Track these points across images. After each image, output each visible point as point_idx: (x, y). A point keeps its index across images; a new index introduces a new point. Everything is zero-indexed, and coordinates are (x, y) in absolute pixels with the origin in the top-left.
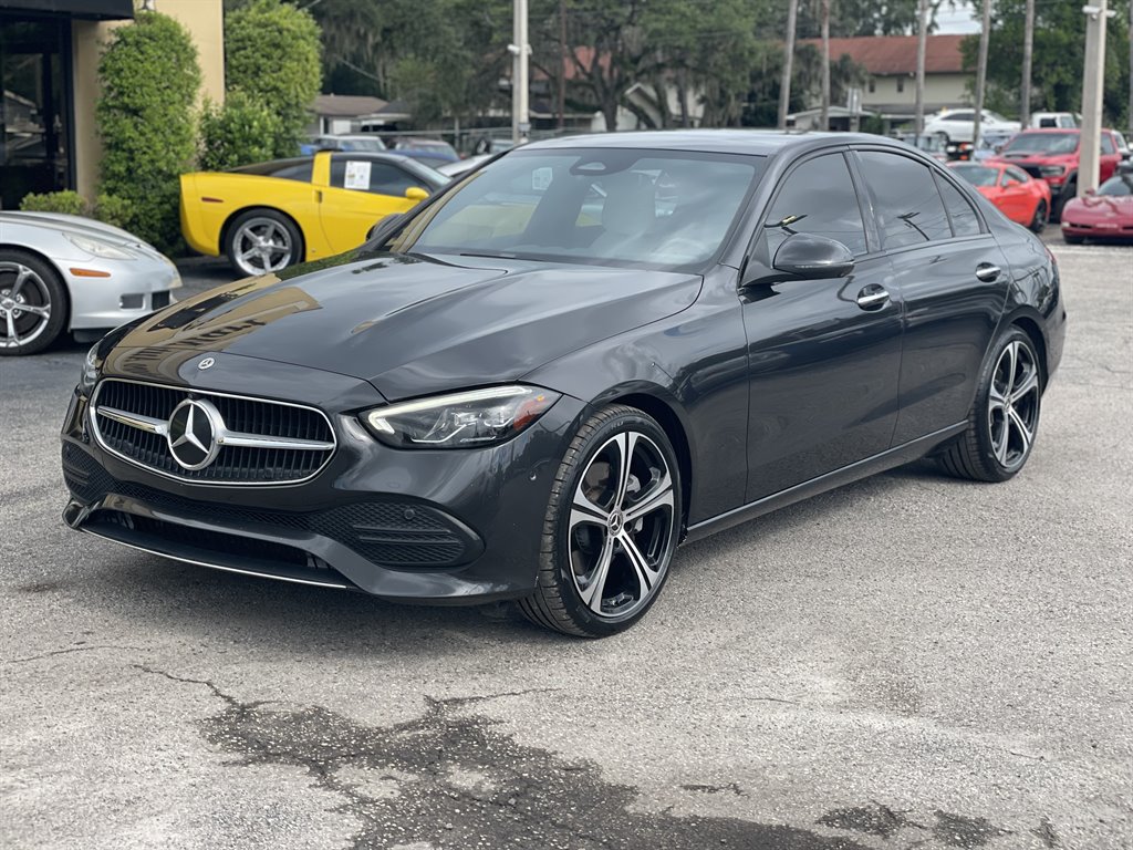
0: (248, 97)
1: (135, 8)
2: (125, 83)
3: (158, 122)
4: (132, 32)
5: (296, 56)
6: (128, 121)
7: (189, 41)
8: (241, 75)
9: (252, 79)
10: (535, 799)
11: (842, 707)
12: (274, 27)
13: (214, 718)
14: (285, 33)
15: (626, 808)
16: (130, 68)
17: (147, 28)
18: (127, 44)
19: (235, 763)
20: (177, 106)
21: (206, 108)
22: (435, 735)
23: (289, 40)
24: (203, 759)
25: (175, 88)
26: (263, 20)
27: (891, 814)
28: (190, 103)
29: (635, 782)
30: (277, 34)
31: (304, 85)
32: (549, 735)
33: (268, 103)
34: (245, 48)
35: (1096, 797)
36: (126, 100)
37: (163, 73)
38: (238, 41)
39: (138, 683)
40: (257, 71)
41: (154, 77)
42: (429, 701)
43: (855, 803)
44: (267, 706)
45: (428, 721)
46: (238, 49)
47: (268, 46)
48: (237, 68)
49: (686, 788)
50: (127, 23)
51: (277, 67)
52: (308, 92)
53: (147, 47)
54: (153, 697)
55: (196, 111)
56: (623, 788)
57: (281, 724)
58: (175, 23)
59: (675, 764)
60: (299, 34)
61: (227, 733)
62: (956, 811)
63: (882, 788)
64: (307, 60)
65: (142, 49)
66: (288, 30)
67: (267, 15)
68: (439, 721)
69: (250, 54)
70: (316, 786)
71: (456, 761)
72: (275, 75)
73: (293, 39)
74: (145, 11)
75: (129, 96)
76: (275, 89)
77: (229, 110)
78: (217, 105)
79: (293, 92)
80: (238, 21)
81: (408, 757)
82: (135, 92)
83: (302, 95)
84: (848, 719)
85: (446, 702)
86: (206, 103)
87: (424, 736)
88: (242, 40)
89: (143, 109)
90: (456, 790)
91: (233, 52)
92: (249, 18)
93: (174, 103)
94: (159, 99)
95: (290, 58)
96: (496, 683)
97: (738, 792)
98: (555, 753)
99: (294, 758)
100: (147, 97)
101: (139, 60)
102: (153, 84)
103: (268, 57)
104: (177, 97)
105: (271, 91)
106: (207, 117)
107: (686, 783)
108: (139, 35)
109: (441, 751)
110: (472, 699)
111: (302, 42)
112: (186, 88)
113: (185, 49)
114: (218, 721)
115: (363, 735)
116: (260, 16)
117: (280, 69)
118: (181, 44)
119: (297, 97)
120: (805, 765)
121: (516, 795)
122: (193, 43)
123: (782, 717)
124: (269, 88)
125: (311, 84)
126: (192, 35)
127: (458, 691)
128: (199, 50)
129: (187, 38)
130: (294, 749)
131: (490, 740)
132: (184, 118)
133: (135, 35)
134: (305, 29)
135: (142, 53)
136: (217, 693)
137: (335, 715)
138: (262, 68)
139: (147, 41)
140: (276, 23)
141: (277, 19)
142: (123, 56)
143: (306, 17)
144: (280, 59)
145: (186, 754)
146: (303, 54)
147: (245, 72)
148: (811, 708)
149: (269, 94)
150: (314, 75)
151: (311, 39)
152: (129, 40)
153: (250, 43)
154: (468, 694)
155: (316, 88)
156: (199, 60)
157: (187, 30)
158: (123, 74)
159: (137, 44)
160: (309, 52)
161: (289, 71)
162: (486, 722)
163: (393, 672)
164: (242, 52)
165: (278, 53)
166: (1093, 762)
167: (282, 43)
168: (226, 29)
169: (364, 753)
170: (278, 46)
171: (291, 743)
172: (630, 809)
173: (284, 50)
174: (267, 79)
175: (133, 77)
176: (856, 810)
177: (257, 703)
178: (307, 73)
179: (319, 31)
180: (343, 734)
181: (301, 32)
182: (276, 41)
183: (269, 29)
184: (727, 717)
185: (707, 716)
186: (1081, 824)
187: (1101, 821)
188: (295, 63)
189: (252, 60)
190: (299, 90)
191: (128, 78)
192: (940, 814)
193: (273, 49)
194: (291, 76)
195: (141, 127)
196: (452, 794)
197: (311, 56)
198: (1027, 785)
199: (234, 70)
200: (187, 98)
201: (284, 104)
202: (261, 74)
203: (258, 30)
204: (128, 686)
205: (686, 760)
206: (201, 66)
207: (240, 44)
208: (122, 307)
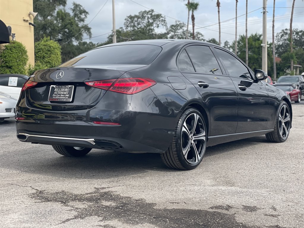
0: (41, 64)
1: (10, 40)
2: (7, 60)
3: (16, 70)
4: (9, 46)
5: (54, 53)
6: (8, 70)
7: (25, 49)
8: (39, 59)
9: (42, 60)
10: (127, 207)
11: (213, 186)
12: (49, 46)
13: (32, 193)
14: (51, 47)
15: (154, 207)
16: (8, 56)
17: (13, 45)
18: (7, 49)
19: (39, 202)
20: (21, 66)
21: (29, 67)
22: (97, 195)
23: (53, 49)
24: (29, 202)
25: (21, 61)
26: (45, 44)
27: (229, 206)
28: (25, 65)
29: (156, 202)
30: (49, 47)
31: (57, 61)
32: (130, 194)
33: (47, 66)
34: (40, 52)
35: (286, 201)
36: (7, 64)
37: (17, 57)
38: (38, 50)
39: (10, 187)
40: (44, 57)
41: (15, 58)
42: (95, 188)
43: (219, 204)
44: (48, 191)
45: (95, 192)
46: (39, 52)
47: (47, 51)
48: (38, 57)
49: (171, 203)
50: (8, 44)
51: (49, 56)
52: (58, 63)
53: (13, 50)
54: (14, 190)
55: (27, 68)
56: (153, 204)
57: (52, 194)
58: (21, 44)
59: (167, 198)
60: (55, 48)
61: (36, 196)
62: (247, 205)
63: (226, 201)
64: (57, 54)
65: (12, 50)
66: (52, 47)
67: (46, 43)
68: (98, 192)
69: (42, 53)
70: (63, 206)
71: (104, 200)
72: (49, 58)
73: (54, 49)
74: (13, 41)
75: (8, 63)
76: (49, 62)
77: (36, 67)
78: (33, 66)
79: (54, 63)
80: (38, 44)
81: (90, 200)
82: (10, 62)
83: (56, 64)
84: (215, 188)
85: (100, 188)
86: (30, 66)
87: (95, 196)
88: (40, 49)
89: (12, 66)
90: (104, 206)
91: (37, 53)
92: (42, 44)
93: (21, 65)
94: (17, 64)
95: (53, 54)
96: (115, 184)
97: (186, 203)
98: (133, 197)
99: (56, 200)
100: (13, 63)
101: (11, 53)
102: (15, 60)
103: (47, 54)
104: (22, 63)
105: (48, 62)
106: (30, 69)
107: (171, 202)
108: (11, 47)
109: (99, 198)
110: (108, 188)
111: (56, 50)
112: (24, 61)
113: (24, 51)
114: (34, 194)
115: (76, 196)
116: (45, 43)
117: (50, 57)
118: (23, 49)
119: (55, 64)
120: (204, 197)
121: (122, 206)
122: (26, 49)
123: (196, 188)
124: (47, 62)
125: (59, 61)
126: (26, 47)
127: (103, 186)
128: (28, 51)
129: (24, 48)
130: (56, 199)
131: (113, 195)
132: (23, 69)
133: (10, 47)
134: (57, 46)
135: (12, 51)
136: (33, 188)
137: (68, 192)
138: (45, 57)
139: (13, 48)
140: (49, 45)
141: (49, 44)
142: (7, 52)
143: (57, 43)
144: (50, 54)
145: (24, 201)
146: (56, 53)
147: (40, 58)
148: (204, 186)
149: (47, 64)
150: (59, 58)
151: (58, 49)
152: (8, 48)
153: (42, 50)
154: (106, 186)
155: (60, 62)
156: (28, 54)
157: (24, 46)
158: (6, 57)
159: (11, 49)
160: (58, 52)
161: (52, 57)
162: (112, 192)
163: (84, 183)
164: (40, 53)
165: (49, 53)
166: (284, 194)
167: (51, 50)
168: (35, 47)
169: (77, 199)
170: (50, 51)
171: (55, 198)
172: (155, 208)
173: (51, 52)
174: (46, 59)
175: (9, 58)
176: (219, 206)
177: (45, 190)
178: (57, 58)
179: (60, 47)
180: (70, 195)
181: (56, 47)
182: (49, 49)
183: (47, 46)
184: (181, 188)
185: (175, 189)
186: (283, 206)
187: (288, 205)
188: (54, 55)
189: (42, 55)
190: (55, 62)
191: (8, 58)
192: (243, 206)
193: (48, 52)
194: (53, 58)
195: (11, 72)
196: (103, 206)
197: (59, 54)
198: (267, 199)
199: (37, 57)
200: (24, 64)
201: (51, 66)
202: (45, 58)
203: (44, 47)
204: (7, 188)
205: (169, 197)
206: (28, 55)
207: (39, 50)
208: (6, 112)
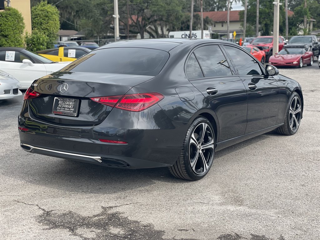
0: (39, 31)
1: (5, 6)
2: (2, 28)
3: (13, 39)
4: (4, 13)
6: (4, 39)
7: (21, 16)
8: (36, 25)
9: (40, 26)
10: (136, 236)
11: (221, 204)
12: (46, 11)
13: (39, 216)
14: (49, 13)
15: (162, 237)
16: (4, 24)
17: (9, 12)
18: (3, 17)
19: (47, 229)
20: (18, 34)
21: (26, 35)
22: (105, 218)
23: (50, 15)
24: (37, 228)
25: (17, 29)
26: (42, 9)
27: (238, 235)
28: (22, 33)
29: (164, 229)
30: (47, 13)
31: (55, 27)
32: (138, 216)
33: (45, 33)
34: (37, 17)
35: (295, 228)
36: (3, 33)
37: (14, 25)
38: (35, 15)
39: (16, 206)
40: (41, 24)
41: (11, 26)
42: (103, 207)
43: (227, 233)
44: (55, 211)
45: (102, 214)
46: (35, 18)
47: (44, 16)
48: (35, 23)
49: (179, 230)
50: (2, 11)
51: (47, 23)
52: (56, 30)
53: (9, 17)
54: (21, 210)
55: (23, 36)
56: (161, 231)
57: (59, 216)
58: (17, 10)
59: (175, 223)
60: (53, 13)
61: (43, 220)
62: (256, 233)
63: (235, 228)
64: (56, 20)
65: (7, 18)
66: (50, 12)
67: (43, 8)
68: (106, 214)
69: (39, 19)
70: (71, 235)
71: (112, 225)
72: (46, 25)
73: (51, 14)
74: (8, 7)
75: (4, 32)
76: (47, 29)
77: (33, 35)
78: (30, 34)
79: (52, 30)
80: (35, 9)
81: (97, 225)
82: (6, 31)
83: (54, 30)
84: (223, 208)
85: (107, 208)
86: (27, 33)
87: (102, 218)
88: (37, 15)
89: (8, 35)
90: (112, 234)
91: (34, 18)
92: (39, 9)
93: (17, 33)
94: (13, 32)
95: (51, 20)
96: (122, 201)
97: (194, 231)
98: (140, 222)
99: (64, 227)
100: (9, 32)
101: (6, 21)
102: (11, 28)
103: (44, 20)
104: (18, 32)
105: (45, 29)
106: (27, 37)
107: (179, 229)
108: (6, 14)
109: (107, 222)
110: (115, 207)
111: (54, 15)
112: (21, 29)
113: (20, 18)
114: (41, 216)
115: (84, 219)
116: (42, 8)
117: (48, 23)
118: (19, 17)
119: (53, 31)
120: (212, 222)
121: (130, 235)
122: (22, 16)
123: (205, 208)
124: (45, 28)
125: (57, 27)
126: (22, 14)
127: (111, 204)
128: (24, 18)
129: (20, 15)
130: (64, 224)
131: (122, 219)
132: (20, 38)
133: (5, 14)
134: (55, 11)
135: (7, 19)
136: (40, 208)
137: (75, 213)
138: (43, 23)
139: (9, 16)
140: (46, 10)
141: (47, 9)
142: (2, 20)
143: (55, 8)
144: (48, 20)
145: (32, 227)
146: (55, 19)
147: (37, 24)
148: (212, 205)
149: (45, 30)
150: (58, 24)
151: (57, 14)
152: (4, 15)
153: (39, 16)
154: (114, 205)
155: (58, 28)
156: (24, 21)
157: (20, 12)
158: (2, 25)
159: (6, 17)
160: (56, 18)
161: (50, 24)
162: (120, 214)
163: (91, 200)
164: (36, 18)
165: (47, 18)
166: (293, 217)
167: (48, 16)
168: (32, 12)
169: (84, 224)
170: (47, 17)
171: (63, 222)
172: (163, 237)
173: (49, 17)
174: (44, 26)
175: (5, 26)
176: (228, 235)
177: (52, 211)
178: (56, 24)
179: (59, 12)
180: (78, 219)
181: (54, 12)
182: (47, 15)
183: (44, 11)
184: (189, 209)
185: (183, 209)
186: (291, 236)
187: (297, 235)
188: (52, 21)
189: (40, 21)
190: (53, 29)
191: (3, 27)
192: (252, 235)
193: (46, 17)
194: (51, 25)
195: (7, 41)
196: (111, 235)
197: (57, 19)
198: (275, 225)
199: (34, 24)
200: (21, 32)
201: (49, 33)
202: (42, 25)
203: (41, 12)
204: (13, 207)
205: (178, 222)
206: (25, 23)
207: (36, 16)
208: (4, 94)
